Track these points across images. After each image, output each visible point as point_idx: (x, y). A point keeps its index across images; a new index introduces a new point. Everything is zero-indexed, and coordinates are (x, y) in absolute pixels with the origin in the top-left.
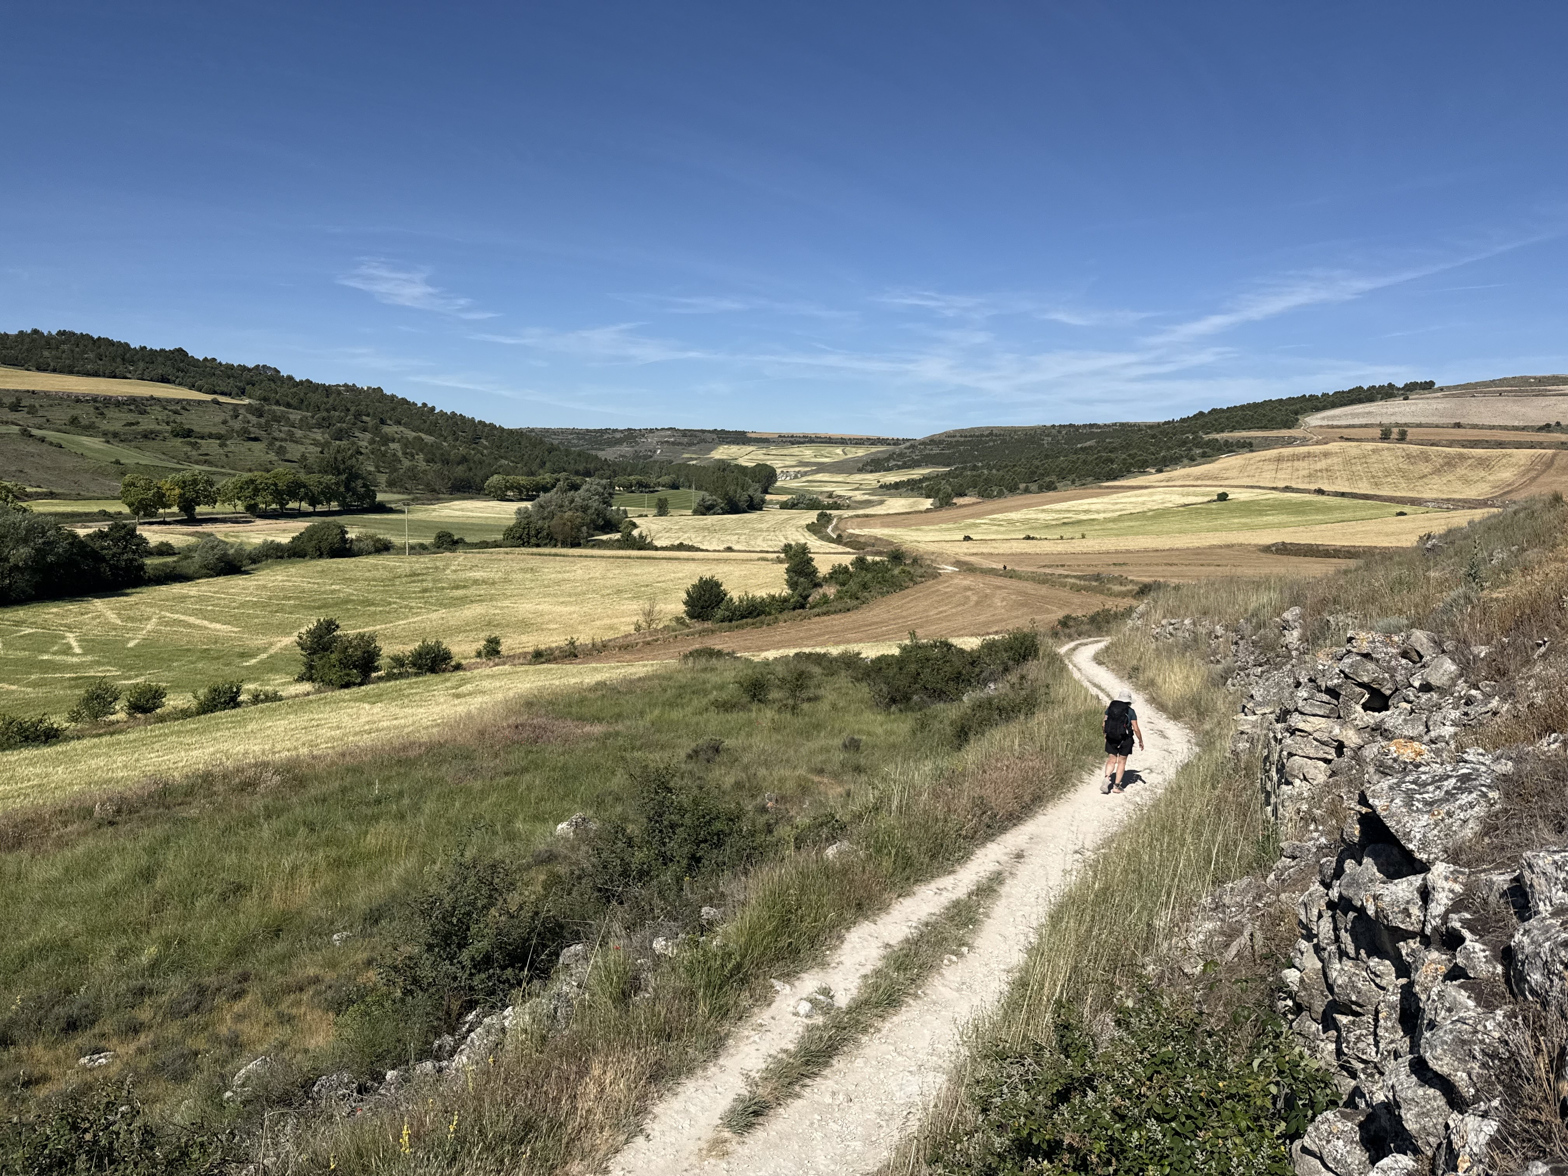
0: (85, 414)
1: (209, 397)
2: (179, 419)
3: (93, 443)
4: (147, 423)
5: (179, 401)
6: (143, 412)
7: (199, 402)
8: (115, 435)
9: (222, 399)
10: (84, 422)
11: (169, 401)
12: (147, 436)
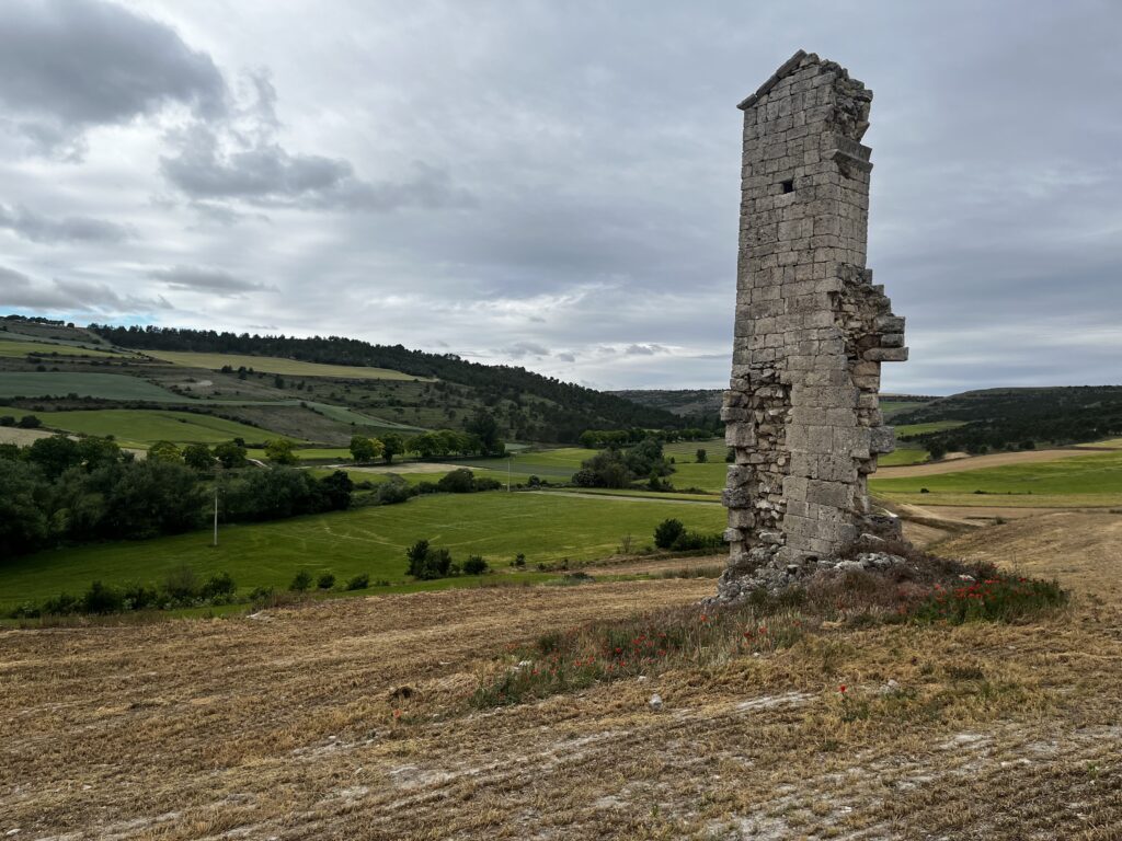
0: (339, 391)
1: (412, 378)
2: (393, 393)
3: (341, 410)
4: (375, 397)
5: (395, 381)
6: (373, 389)
7: (407, 382)
8: (355, 405)
9: (421, 379)
10: (338, 397)
11: (389, 381)
12: (374, 405)
